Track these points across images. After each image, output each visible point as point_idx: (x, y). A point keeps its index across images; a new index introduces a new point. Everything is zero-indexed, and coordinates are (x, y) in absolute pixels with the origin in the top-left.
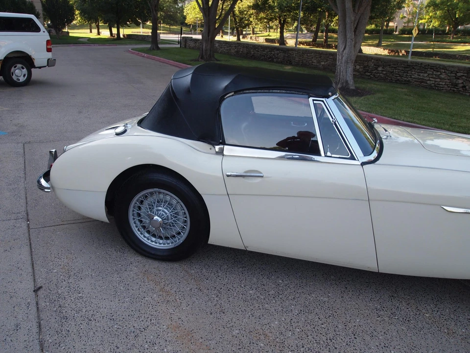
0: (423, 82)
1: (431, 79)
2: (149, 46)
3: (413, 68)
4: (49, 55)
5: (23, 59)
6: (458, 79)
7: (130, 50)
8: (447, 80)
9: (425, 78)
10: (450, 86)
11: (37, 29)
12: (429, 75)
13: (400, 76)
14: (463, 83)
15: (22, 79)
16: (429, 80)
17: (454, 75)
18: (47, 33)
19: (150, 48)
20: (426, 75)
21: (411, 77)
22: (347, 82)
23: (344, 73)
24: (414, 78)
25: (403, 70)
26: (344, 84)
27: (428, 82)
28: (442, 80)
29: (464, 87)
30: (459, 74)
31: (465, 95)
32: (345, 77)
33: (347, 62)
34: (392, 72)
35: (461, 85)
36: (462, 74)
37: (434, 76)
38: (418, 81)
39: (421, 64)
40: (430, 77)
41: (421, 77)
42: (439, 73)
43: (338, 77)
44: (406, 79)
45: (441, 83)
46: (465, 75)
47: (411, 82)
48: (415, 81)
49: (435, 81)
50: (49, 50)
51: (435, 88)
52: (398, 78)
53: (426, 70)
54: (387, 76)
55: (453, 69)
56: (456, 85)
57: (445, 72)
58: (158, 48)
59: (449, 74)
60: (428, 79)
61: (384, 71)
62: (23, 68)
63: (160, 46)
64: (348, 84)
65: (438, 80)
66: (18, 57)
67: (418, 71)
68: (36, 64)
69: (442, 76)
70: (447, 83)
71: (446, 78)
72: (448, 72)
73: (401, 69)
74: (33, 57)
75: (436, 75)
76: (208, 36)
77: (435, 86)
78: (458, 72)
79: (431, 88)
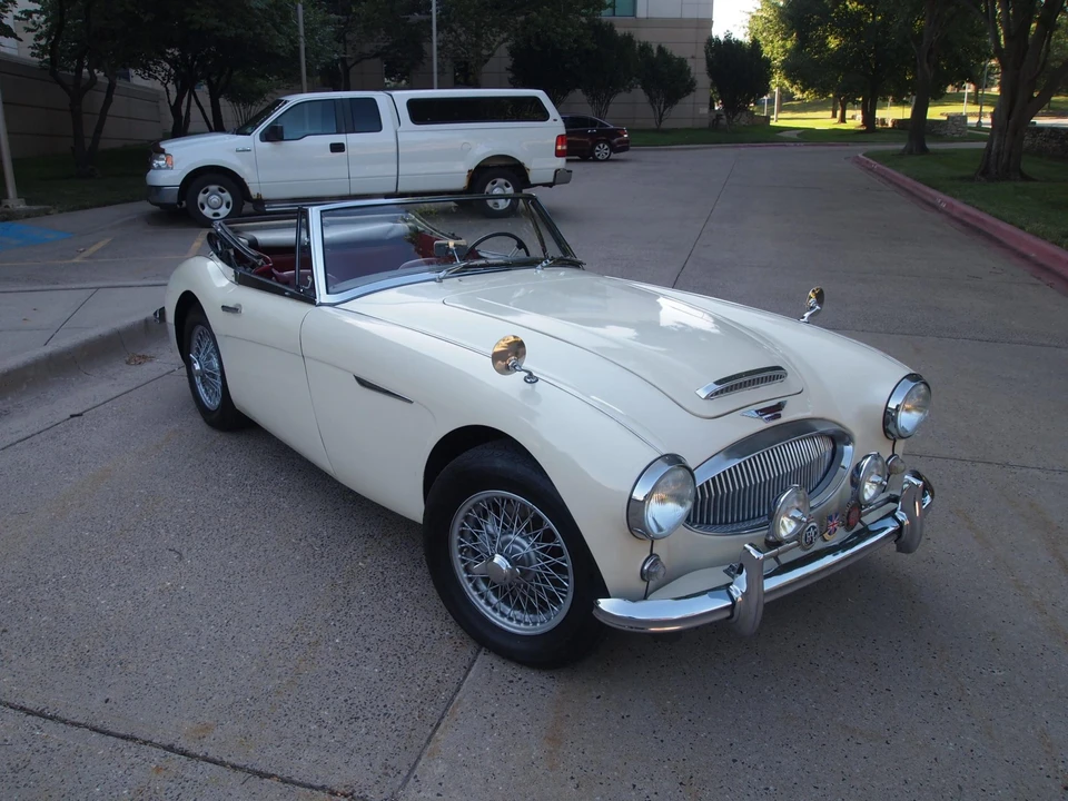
2: (901, 147)
4: (561, 163)
5: (510, 169)
7: (860, 155)
11: (544, 116)
15: (503, 204)
18: (560, 123)
19: (904, 150)
50: (558, 154)
58: (924, 150)
62: (508, 186)
63: (930, 146)
66: (500, 166)
68: (533, 179)
74: (527, 166)
76: (1009, 118)
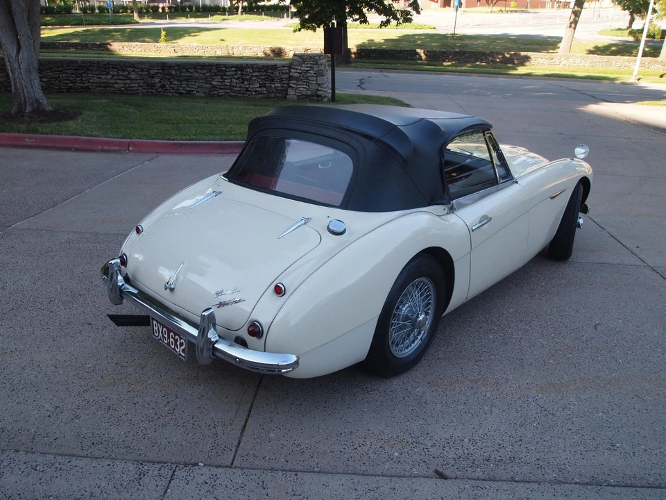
0: (108, 86)
1: (118, 81)
3: (88, 69)
6: (153, 77)
8: (140, 81)
9: (110, 81)
10: (146, 87)
12: (113, 76)
13: (72, 82)
14: (160, 82)
16: (116, 83)
17: (146, 73)
20: (109, 77)
21: (89, 82)
22: (37, 101)
23: (30, 89)
24: (94, 83)
25: (73, 74)
26: (35, 105)
27: (116, 86)
28: (134, 81)
29: (163, 86)
30: (152, 72)
31: (168, 96)
32: (32, 94)
33: (29, 72)
34: (56, 78)
35: (160, 84)
36: (156, 71)
37: (122, 77)
38: (100, 87)
39: (98, 62)
40: (116, 79)
41: (104, 81)
42: (127, 73)
43: (22, 95)
44: (82, 85)
45: (133, 85)
46: (160, 71)
47: (90, 88)
48: (96, 86)
49: (124, 84)
51: (127, 92)
52: (70, 85)
53: (108, 70)
54: (51, 84)
55: (143, 67)
56: (152, 85)
57: (133, 71)
59: (140, 73)
60: (114, 81)
61: (43, 77)
64: (40, 104)
65: (128, 82)
67: (97, 73)
69: (133, 76)
70: (141, 84)
71: (138, 78)
72: (137, 70)
73: (70, 72)
75: (123, 76)
77: (126, 89)
78: (150, 70)
79: (121, 92)
